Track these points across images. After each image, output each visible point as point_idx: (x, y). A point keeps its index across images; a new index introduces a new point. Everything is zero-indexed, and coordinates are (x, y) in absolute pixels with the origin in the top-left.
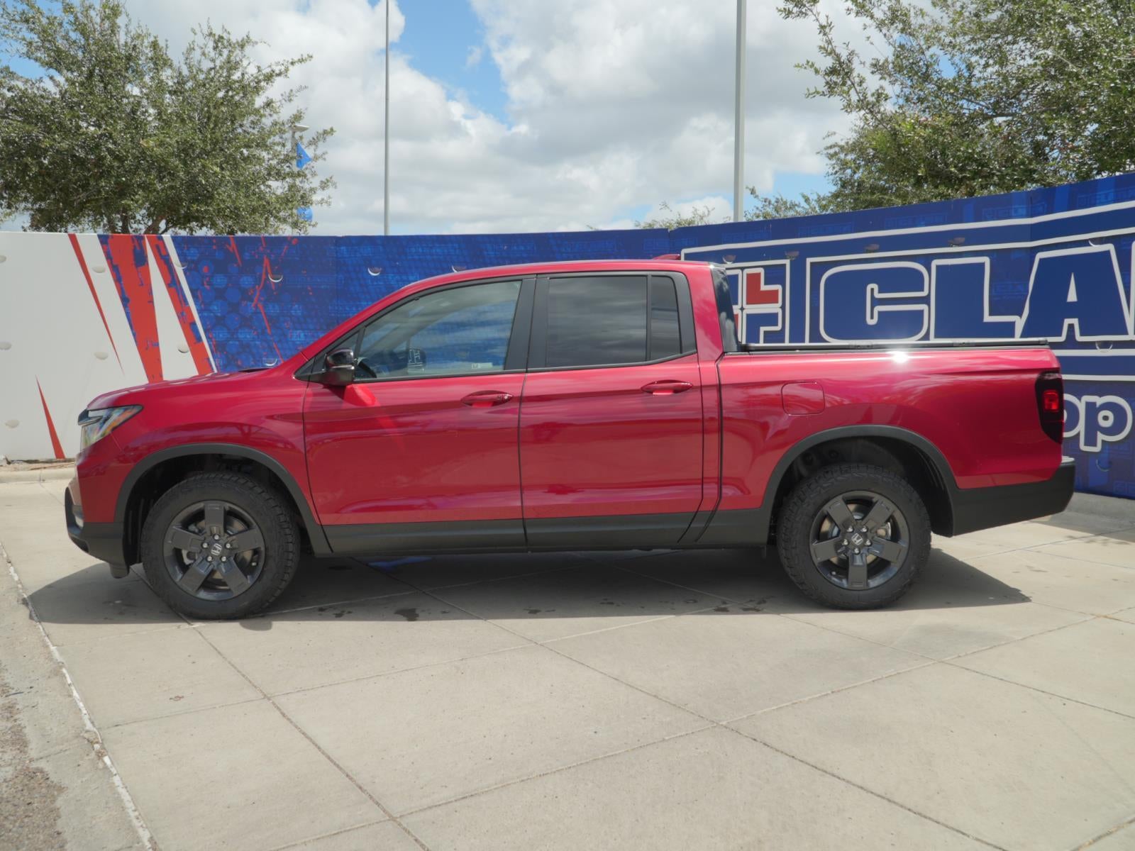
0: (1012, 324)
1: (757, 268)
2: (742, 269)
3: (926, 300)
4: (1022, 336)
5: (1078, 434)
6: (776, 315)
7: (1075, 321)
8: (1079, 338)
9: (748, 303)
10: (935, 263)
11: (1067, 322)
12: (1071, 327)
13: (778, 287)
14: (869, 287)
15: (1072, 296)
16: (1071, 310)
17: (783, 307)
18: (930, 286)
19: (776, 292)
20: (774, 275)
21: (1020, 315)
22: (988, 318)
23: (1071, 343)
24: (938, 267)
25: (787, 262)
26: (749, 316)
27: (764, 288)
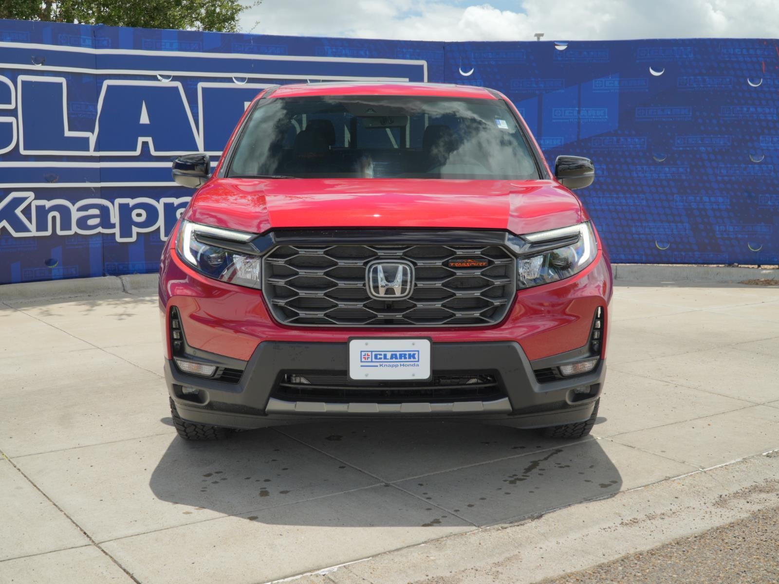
0: (87, 140)
3: (13, 113)
4: (95, 150)
5: (159, 229)
7: (149, 140)
8: (153, 153)
10: (21, 78)
11: (141, 140)
12: (145, 144)
15: (144, 119)
16: (145, 130)
18: (16, 101)
21: (93, 132)
22: (68, 133)
23: (145, 155)
24: (24, 83)
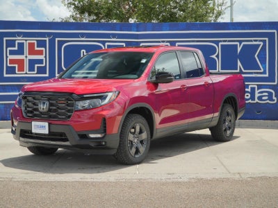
1: (34, 40)
2: (26, 40)
6: (42, 60)
9: (29, 54)
13: (43, 49)
14: (82, 51)
17: (46, 57)
19: (42, 51)
20: (41, 44)
25: (47, 39)
26: (29, 60)
27: (36, 49)
